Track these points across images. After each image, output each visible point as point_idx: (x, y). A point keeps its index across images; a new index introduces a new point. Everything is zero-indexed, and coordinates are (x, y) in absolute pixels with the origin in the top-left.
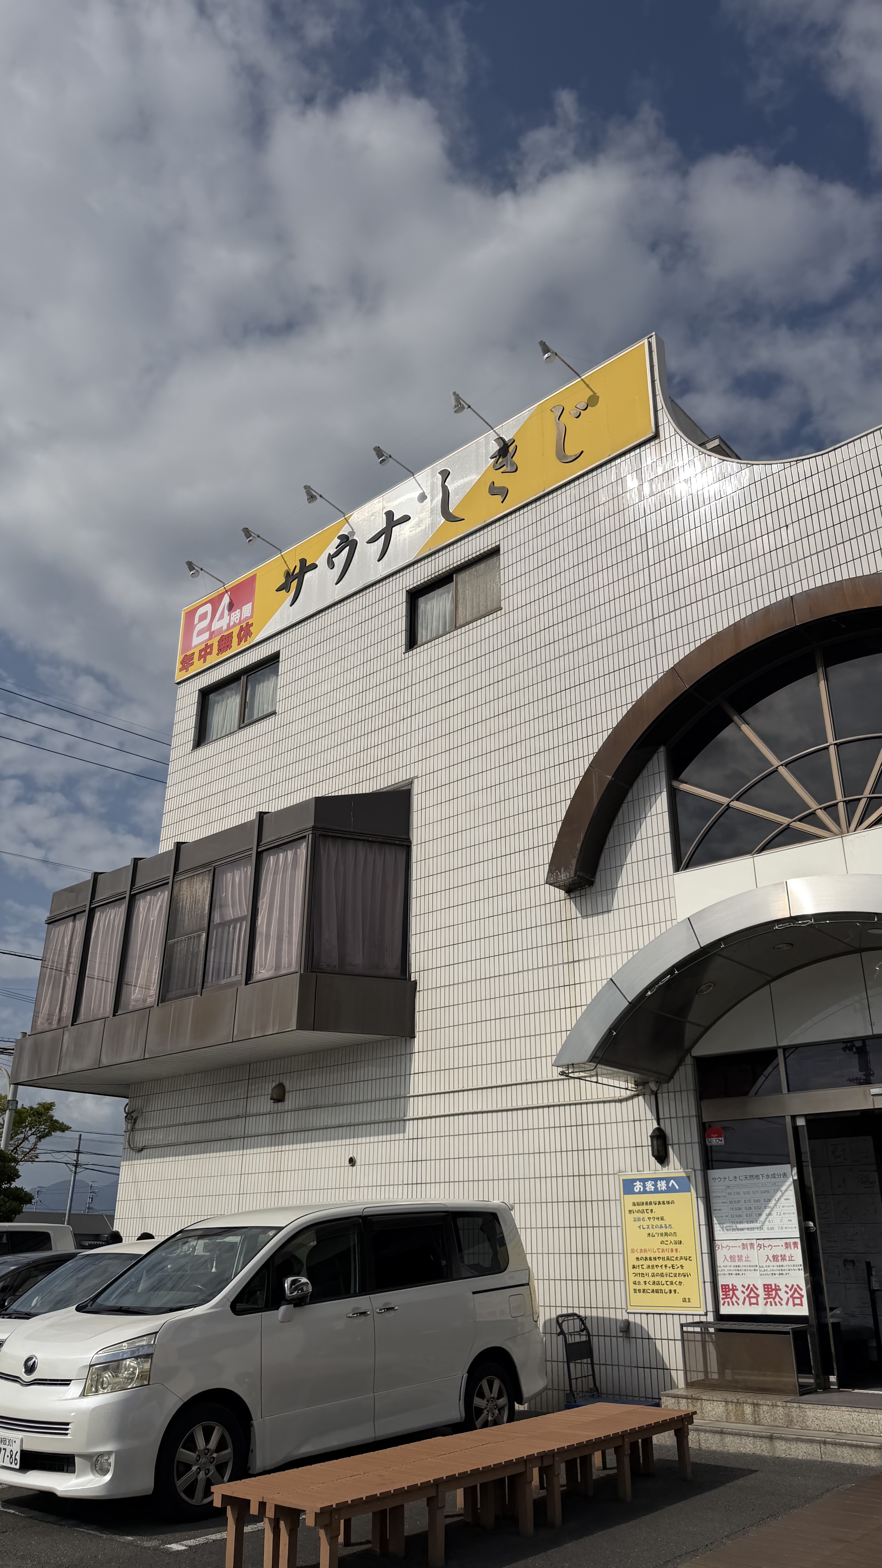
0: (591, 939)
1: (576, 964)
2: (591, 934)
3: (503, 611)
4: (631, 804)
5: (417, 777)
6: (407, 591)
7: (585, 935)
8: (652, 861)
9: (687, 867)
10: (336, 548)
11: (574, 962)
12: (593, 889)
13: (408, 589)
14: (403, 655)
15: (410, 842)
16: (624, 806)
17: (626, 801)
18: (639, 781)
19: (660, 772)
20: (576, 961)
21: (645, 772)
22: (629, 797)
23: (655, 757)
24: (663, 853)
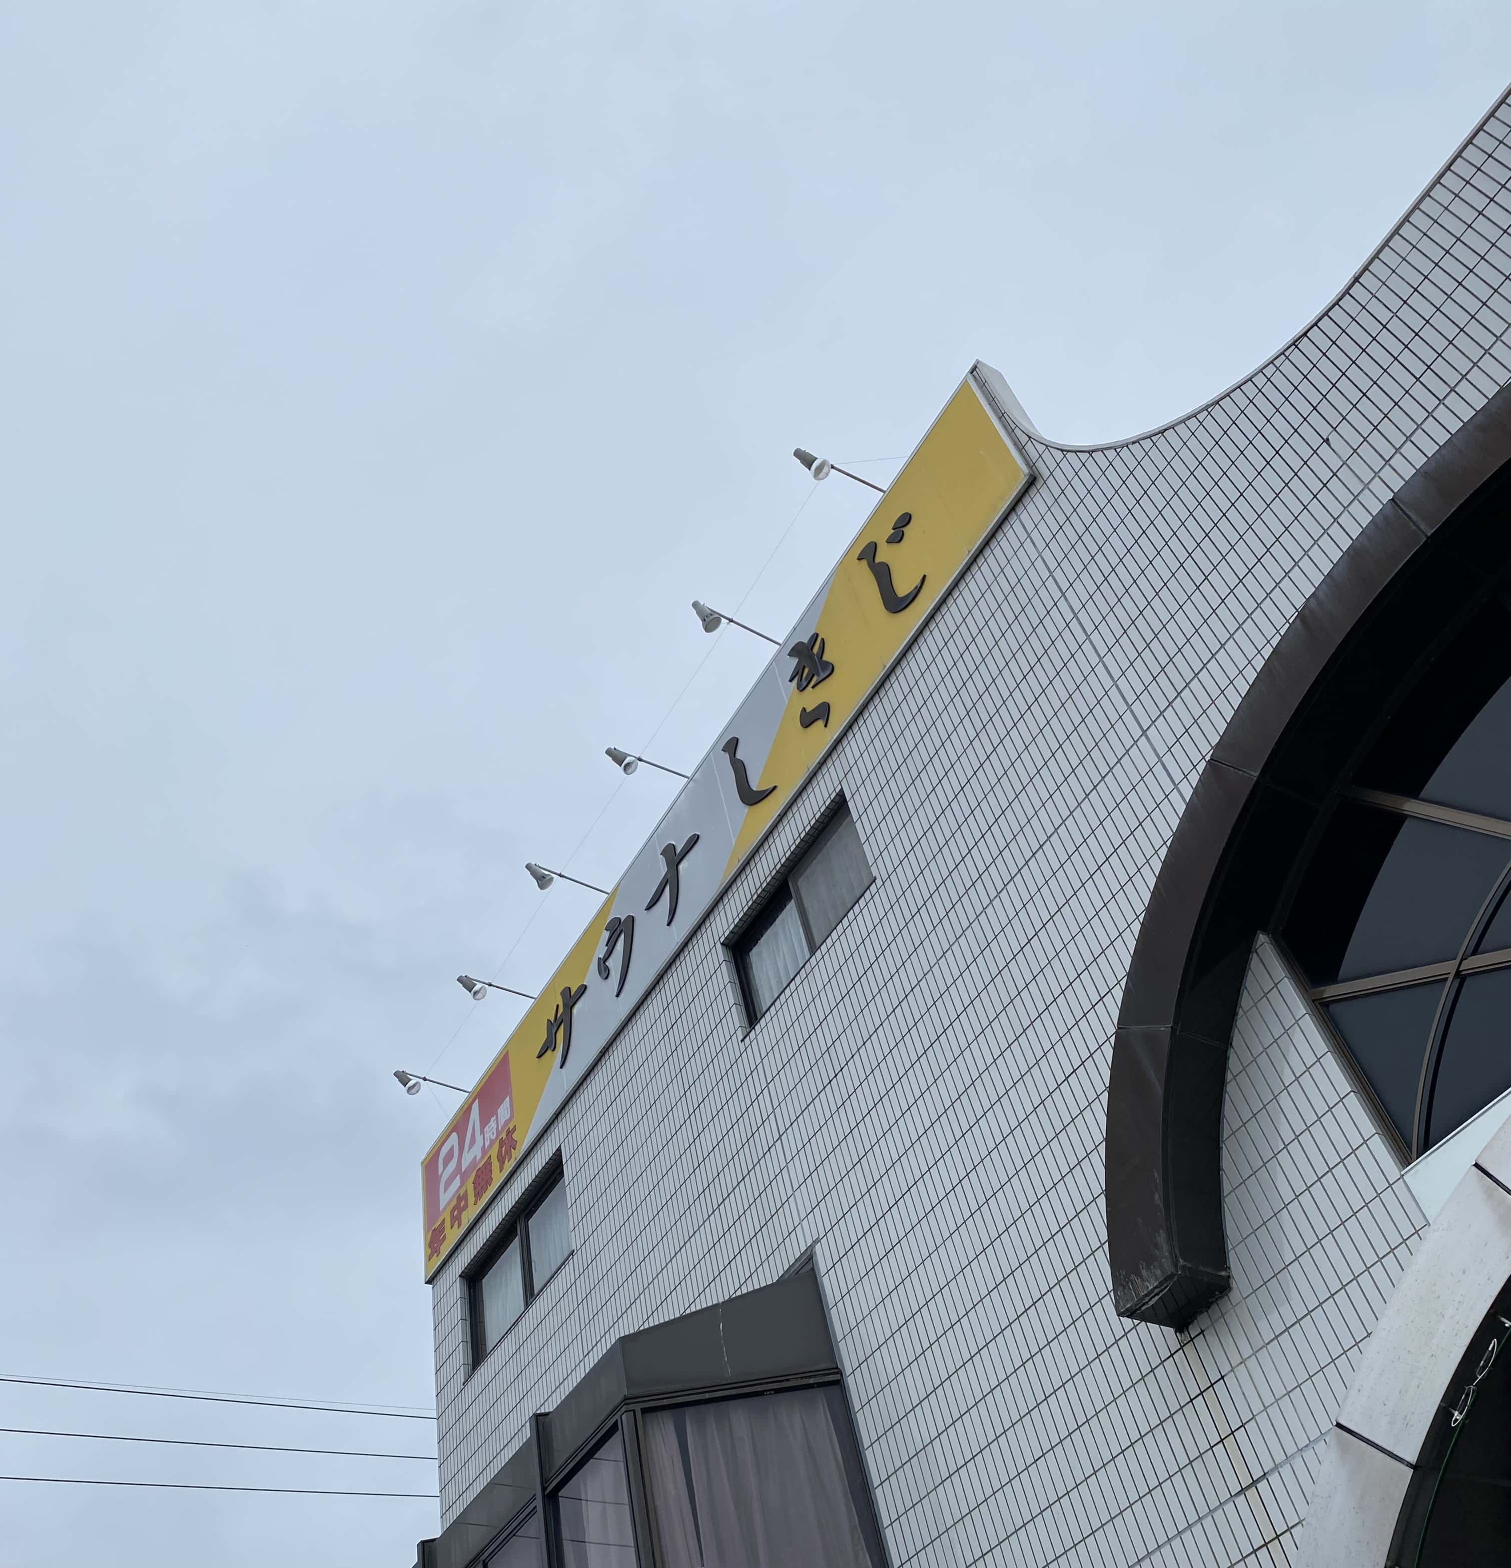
0: (1274, 1411)
1: (1263, 1486)
2: (1268, 1399)
3: (879, 882)
4: (1242, 1079)
5: (818, 1241)
6: (722, 944)
7: (1257, 1407)
8: (1339, 1171)
9: (1427, 1144)
10: (607, 945)
11: (1254, 1483)
12: (1235, 1295)
13: (722, 940)
14: (742, 1045)
15: (840, 1372)
16: (1231, 1088)
17: (1229, 1076)
18: (1241, 1022)
19: (1276, 985)
20: (1259, 1480)
21: (1245, 1001)
22: (1233, 1064)
23: (1254, 962)
24: (1356, 1141)
